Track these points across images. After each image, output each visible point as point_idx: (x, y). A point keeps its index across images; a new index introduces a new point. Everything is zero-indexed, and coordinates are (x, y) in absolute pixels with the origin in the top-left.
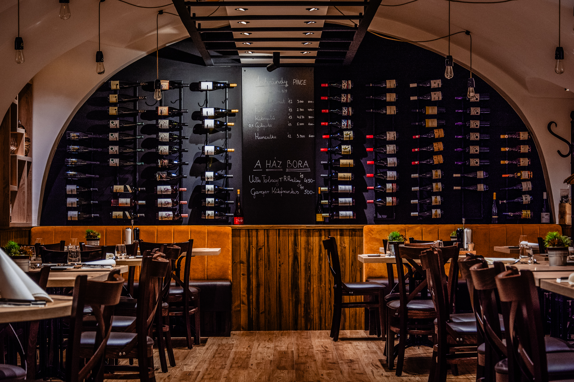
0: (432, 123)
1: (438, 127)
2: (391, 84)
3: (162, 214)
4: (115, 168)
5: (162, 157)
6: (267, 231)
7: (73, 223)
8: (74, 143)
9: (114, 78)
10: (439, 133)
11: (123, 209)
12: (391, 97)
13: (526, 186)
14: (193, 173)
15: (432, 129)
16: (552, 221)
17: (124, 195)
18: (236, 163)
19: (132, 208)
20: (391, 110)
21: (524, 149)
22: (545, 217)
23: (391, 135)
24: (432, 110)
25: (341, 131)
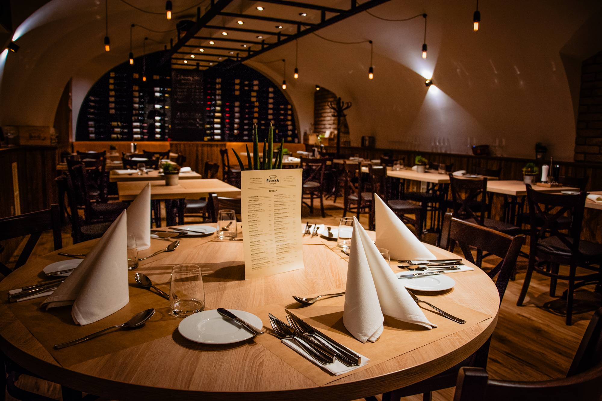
0: (254, 99)
1: (256, 101)
2: (237, 81)
3: (136, 136)
4: (112, 114)
5: (135, 109)
6: (184, 145)
7: (92, 140)
8: (92, 101)
9: (112, 71)
10: (257, 104)
11: (117, 133)
12: (237, 87)
13: (290, 128)
14: (149, 118)
15: (253, 102)
16: (299, 142)
17: (118, 127)
18: (169, 114)
19: (121, 133)
20: (237, 93)
21: (289, 112)
22: (296, 140)
23: (237, 104)
24: (254, 94)
25: (216, 100)
